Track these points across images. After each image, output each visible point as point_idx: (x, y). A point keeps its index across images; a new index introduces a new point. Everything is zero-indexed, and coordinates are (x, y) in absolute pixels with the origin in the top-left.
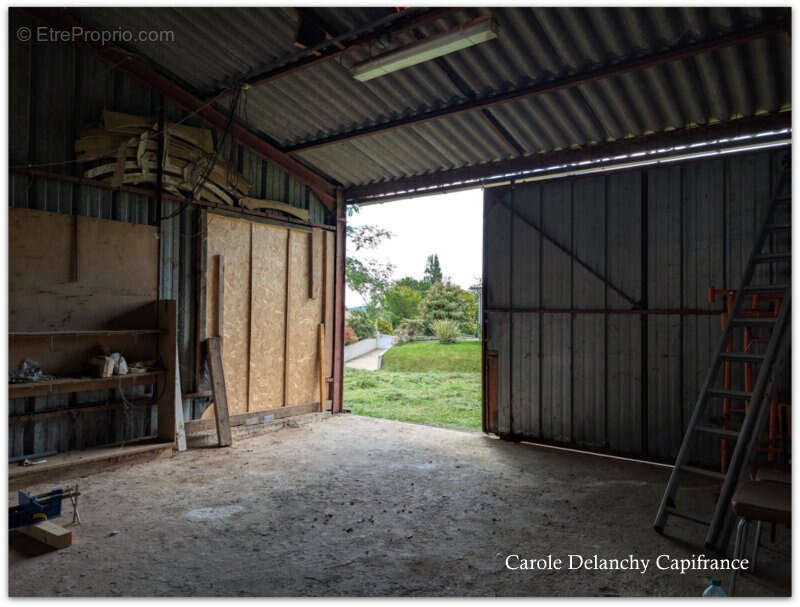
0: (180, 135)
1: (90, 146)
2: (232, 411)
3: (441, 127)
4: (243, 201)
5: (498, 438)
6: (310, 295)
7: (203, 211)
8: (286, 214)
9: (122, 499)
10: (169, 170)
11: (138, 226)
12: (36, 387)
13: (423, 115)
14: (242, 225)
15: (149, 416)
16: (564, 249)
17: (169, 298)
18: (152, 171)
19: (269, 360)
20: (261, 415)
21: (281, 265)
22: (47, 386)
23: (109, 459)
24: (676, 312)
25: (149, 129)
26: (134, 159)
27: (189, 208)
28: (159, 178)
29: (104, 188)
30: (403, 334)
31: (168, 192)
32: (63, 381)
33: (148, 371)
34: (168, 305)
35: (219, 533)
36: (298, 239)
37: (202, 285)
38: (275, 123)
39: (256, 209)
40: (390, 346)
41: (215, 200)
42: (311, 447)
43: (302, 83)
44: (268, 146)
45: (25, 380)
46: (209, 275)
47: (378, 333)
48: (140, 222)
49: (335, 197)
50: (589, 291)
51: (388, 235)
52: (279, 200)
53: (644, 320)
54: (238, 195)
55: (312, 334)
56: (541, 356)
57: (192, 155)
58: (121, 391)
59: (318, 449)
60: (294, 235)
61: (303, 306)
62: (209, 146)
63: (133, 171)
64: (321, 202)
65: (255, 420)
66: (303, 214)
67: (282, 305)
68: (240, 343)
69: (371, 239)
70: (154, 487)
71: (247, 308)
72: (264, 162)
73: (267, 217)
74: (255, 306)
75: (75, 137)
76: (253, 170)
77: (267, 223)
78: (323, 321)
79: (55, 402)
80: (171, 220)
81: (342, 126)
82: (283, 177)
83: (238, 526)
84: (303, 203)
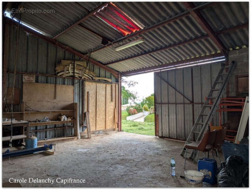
0: (79, 64)
1: (59, 69)
2: (91, 130)
3: (141, 58)
4: (94, 78)
5: (159, 137)
6: (112, 101)
7: (84, 81)
8: (105, 81)
9: (65, 147)
10: (76, 72)
11: (69, 86)
12: (48, 123)
13: (135, 56)
14: (94, 84)
15: (72, 130)
16: (173, 88)
17: (76, 102)
18: (72, 73)
19: (101, 117)
20: (99, 131)
21: (104, 93)
22: (49, 123)
23: (63, 140)
24: (200, 104)
25: (72, 63)
26: (68, 70)
27: (81, 81)
28: (74, 74)
29: (61, 78)
30: (151, 111)
31: (76, 77)
32: (53, 121)
33: (72, 119)
34: (76, 104)
35: (83, 153)
36: (109, 87)
37: (84, 99)
38: (101, 59)
39: (97, 80)
40: (147, 115)
41: (87, 78)
42: (110, 138)
43: (106, 50)
44: (100, 64)
45: (45, 121)
46: (86, 97)
47: (144, 111)
48: (70, 85)
49: (118, 75)
50: (180, 98)
51: (137, 83)
52: (104, 77)
53: (193, 106)
54: (93, 77)
55: (112, 111)
56: (169, 116)
57: (82, 68)
58: (65, 124)
59: (111, 139)
60: (108, 86)
61: (110, 103)
62: (85, 65)
63: (68, 73)
64: (115, 77)
65: (98, 132)
66: (110, 80)
67: (105, 103)
68: (94, 113)
69: (132, 84)
70: (72, 145)
71: (95, 104)
72: (99, 68)
73: (100, 82)
74: (98, 104)
75: (56, 67)
76: (97, 70)
77: (100, 83)
78: (116, 107)
79: (52, 126)
80: (77, 84)
81: (117, 59)
82: (104, 71)
83: (88, 152)
84: (110, 77)
